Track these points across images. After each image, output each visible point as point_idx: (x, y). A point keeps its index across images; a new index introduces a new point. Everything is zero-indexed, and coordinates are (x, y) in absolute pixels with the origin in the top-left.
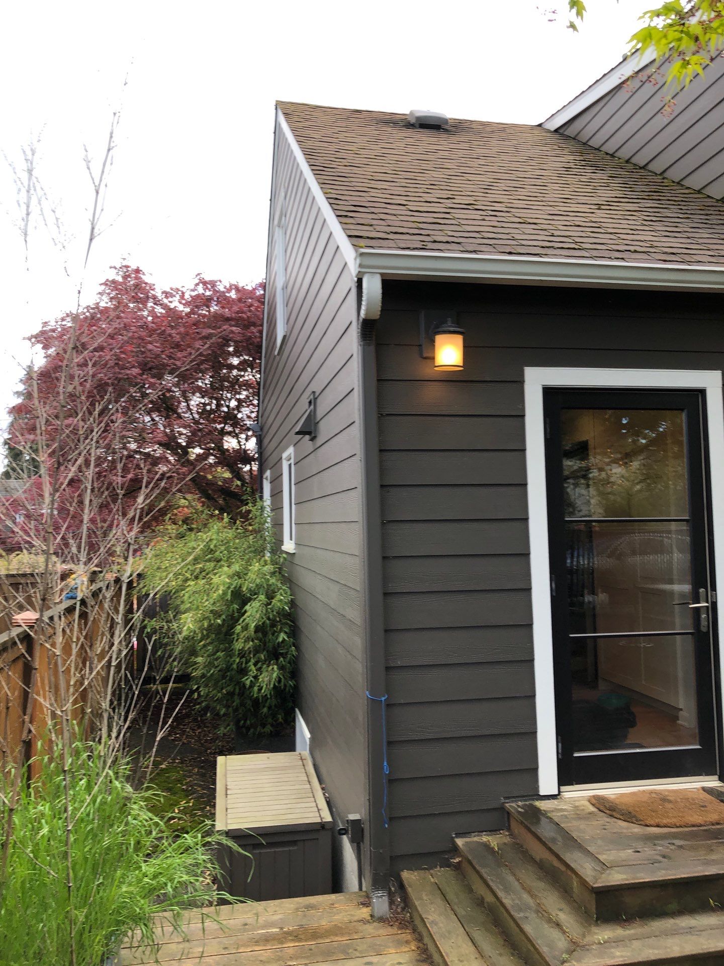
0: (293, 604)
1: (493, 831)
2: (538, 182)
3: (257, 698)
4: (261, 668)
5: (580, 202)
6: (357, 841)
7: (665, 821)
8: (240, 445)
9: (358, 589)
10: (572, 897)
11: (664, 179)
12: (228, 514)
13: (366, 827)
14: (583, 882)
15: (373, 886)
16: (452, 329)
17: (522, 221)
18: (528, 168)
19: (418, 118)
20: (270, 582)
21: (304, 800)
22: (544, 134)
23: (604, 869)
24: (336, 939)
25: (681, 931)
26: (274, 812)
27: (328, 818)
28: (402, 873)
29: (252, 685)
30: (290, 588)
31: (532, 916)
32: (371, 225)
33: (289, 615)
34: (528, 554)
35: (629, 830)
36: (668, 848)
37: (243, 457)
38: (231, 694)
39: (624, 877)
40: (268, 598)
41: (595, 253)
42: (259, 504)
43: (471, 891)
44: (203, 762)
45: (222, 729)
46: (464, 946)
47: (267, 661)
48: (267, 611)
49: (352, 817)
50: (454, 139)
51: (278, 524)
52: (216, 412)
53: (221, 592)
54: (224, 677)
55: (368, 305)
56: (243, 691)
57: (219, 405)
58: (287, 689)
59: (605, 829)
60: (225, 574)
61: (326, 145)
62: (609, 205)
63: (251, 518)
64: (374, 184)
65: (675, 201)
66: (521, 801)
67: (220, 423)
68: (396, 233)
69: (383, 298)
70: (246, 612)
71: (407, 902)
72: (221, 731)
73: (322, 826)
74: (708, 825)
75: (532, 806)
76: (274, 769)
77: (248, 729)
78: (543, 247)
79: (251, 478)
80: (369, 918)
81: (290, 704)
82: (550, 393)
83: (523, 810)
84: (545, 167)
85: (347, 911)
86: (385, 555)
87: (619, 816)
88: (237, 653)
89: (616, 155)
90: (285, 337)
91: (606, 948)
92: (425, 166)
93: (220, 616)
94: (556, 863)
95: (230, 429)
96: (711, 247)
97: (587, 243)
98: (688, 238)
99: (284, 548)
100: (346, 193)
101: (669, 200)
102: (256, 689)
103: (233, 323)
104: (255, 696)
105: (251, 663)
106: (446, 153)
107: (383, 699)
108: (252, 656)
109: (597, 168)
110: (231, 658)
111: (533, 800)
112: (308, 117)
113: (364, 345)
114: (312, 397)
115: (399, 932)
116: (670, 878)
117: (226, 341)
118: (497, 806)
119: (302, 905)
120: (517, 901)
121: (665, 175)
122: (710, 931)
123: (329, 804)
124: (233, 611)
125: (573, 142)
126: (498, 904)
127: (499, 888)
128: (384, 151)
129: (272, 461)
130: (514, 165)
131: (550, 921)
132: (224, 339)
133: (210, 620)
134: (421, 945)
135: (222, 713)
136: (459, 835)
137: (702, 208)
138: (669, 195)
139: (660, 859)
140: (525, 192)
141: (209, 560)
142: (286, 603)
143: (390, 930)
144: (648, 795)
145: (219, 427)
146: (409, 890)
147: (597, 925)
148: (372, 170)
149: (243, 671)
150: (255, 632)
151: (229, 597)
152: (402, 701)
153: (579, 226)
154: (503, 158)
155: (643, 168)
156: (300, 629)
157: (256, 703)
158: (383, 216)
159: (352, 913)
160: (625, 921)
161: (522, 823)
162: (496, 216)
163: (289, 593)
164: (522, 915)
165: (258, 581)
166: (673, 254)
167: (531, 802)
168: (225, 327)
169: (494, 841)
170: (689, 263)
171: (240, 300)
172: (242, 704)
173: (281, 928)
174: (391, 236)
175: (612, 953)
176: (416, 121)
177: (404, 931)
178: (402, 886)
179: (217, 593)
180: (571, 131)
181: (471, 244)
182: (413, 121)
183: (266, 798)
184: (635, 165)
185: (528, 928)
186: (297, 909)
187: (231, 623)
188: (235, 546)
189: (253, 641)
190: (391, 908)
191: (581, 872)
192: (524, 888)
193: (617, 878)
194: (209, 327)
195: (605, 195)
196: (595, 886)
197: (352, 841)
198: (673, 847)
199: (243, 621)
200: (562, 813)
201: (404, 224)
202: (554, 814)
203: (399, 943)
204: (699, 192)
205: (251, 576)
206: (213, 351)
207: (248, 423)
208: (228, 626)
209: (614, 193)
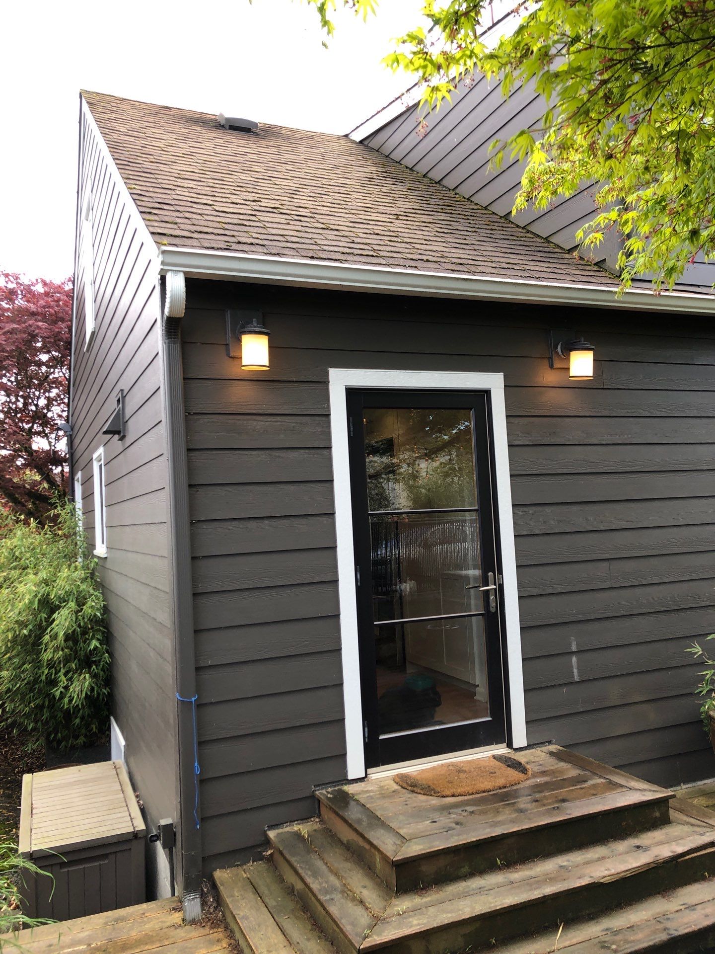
0: (106, 609)
1: (304, 819)
2: (342, 190)
3: (68, 710)
4: (72, 678)
5: (379, 211)
6: (169, 846)
7: (459, 791)
8: (50, 446)
9: (168, 591)
10: (374, 873)
11: (456, 194)
12: (35, 519)
13: (178, 830)
14: (385, 858)
15: (184, 890)
16: (257, 329)
17: (325, 227)
18: (333, 176)
19: (228, 120)
20: (81, 589)
21: (116, 810)
22: (350, 144)
23: (403, 843)
24: (147, 947)
25: (472, 893)
26: (83, 827)
27: (141, 826)
28: (214, 873)
29: (62, 695)
30: (103, 594)
31: (337, 896)
32: (176, 223)
33: (102, 620)
34: (335, 547)
35: (429, 803)
36: (460, 814)
37: (54, 458)
38: (40, 707)
39: (422, 847)
40: (79, 605)
41: (391, 261)
42: (69, 507)
43: (282, 880)
44: (10, 782)
45: (30, 745)
46: (274, 936)
47: (79, 670)
48: (77, 618)
49: (163, 822)
50: (263, 143)
51: (90, 528)
52: (24, 411)
53: (27, 601)
54: (31, 690)
55: (171, 302)
56: (54, 703)
57: (26, 404)
58: (101, 697)
59: (406, 805)
60: (30, 582)
61: (132, 139)
62: (406, 216)
63: (60, 523)
64: (180, 182)
65: (465, 215)
66: (330, 787)
67: (28, 423)
68: (201, 232)
69: (186, 296)
70: (54, 620)
71: (219, 901)
72: (29, 748)
73: (135, 835)
74: (496, 790)
75: (340, 790)
76: (83, 782)
77: (59, 742)
78: (343, 253)
79: (63, 480)
80: (181, 922)
81: (106, 713)
82: (353, 394)
83: (332, 796)
84: (349, 176)
85: (158, 919)
86: (194, 555)
87: (419, 791)
88: (45, 664)
89: (414, 169)
90: (93, 333)
91: (405, 918)
92: (233, 168)
93: (26, 626)
94: (362, 843)
95: (40, 429)
96: (494, 259)
97: (385, 251)
98: (475, 250)
99: (96, 552)
100: (151, 189)
101: (460, 214)
102: (66, 700)
103: (39, 318)
104: (66, 707)
105: (61, 674)
106: (255, 157)
107: (193, 699)
108: (62, 665)
109: (397, 180)
110: (39, 669)
111: (342, 785)
112: (115, 109)
113: (169, 343)
114: (120, 395)
115: (211, 932)
116: (461, 843)
117: (34, 337)
118: (308, 795)
119: (111, 919)
120: (324, 885)
121: (458, 191)
122: (497, 889)
123: (143, 811)
124: (41, 620)
125: (376, 154)
126: (307, 890)
127: (307, 874)
128: (192, 150)
129: (82, 462)
130: (320, 172)
131: (354, 899)
132: (29, 334)
133: (16, 632)
134: (233, 942)
135: (30, 728)
136: (271, 827)
137: (488, 223)
138: (460, 209)
139: (454, 825)
140: (328, 198)
141: (15, 568)
142: (98, 609)
143: (202, 931)
144: (446, 768)
145: (27, 426)
146: (221, 888)
147: (397, 897)
148: (179, 168)
149: (53, 683)
150: (65, 641)
151: (36, 606)
152: (213, 700)
153: (378, 234)
154: (310, 164)
155: (439, 182)
156: (113, 635)
157: (68, 715)
158: (188, 215)
159: (164, 919)
160: (422, 889)
161: (331, 808)
162: (300, 221)
163: (101, 599)
164: (328, 897)
165: (67, 588)
166: (461, 264)
167: (339, 787)
168: (30, 322)
169: (304, 829)
170: (474, 273)
171: (47, 294)
172: (53, 717)
173: (89, 945)
174: (195, 235)
175: (410, 922)
176: (226, 122)
177: (215, 930)
178: (214, 886)
179: (23, 602)
180: (374, 143)
181: (275, 247)
182: (223, 122)
183: (74, 814)
184: (431, 179)
185: (334, 910)
186: (106, 924)
187: (38, 633)
188: (42, 552)
189: (62, 650)
190: (203, 910)
191: (382, 848)
192: (331, 871)
193: (415, 849)
194: (13, 322)
195: (404, 206)
196: (394, 860)
197: (164, 847)
198: (465, 814)
199: (51, 631)
200: (368, 795)
201: (210, 224)
202: (361, 796)
203: (211, 943)
204: (486, 208)
205: (60, 582)
206: (17, 347)
207: (60, 422)
208: (35, 637)
209: (411, 205)
